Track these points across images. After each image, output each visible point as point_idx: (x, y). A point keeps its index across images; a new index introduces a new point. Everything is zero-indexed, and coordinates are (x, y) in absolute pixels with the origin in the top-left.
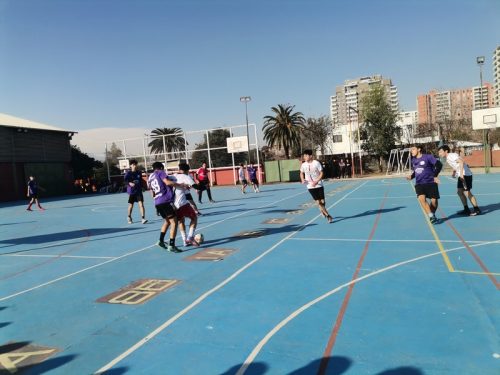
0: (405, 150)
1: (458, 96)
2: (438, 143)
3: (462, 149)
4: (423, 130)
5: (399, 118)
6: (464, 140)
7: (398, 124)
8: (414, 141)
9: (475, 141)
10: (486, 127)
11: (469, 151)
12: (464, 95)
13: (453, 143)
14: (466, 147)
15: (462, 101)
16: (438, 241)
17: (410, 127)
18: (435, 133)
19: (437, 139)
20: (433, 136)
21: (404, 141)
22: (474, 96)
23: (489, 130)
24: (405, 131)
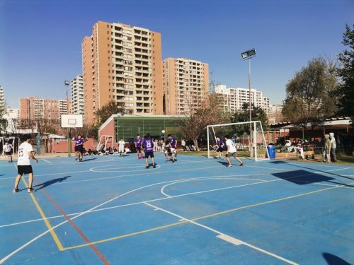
0: (10, 138)
1: (50, 104)
2: (36, 134)
3: (53, 140)
4: (25, 123)
5: (6, 113)
6: (54, 133)
7: (5, 117)
8: (18, 131)
9: (61, 135)
10: (70, 126)
11: (57, 141)
12: (53, 104)
13: (47, 135)
14: (55, 139)
15: (51, 107)
16: (45, 219)
17: (14, 120)
18: (34, 127)
19: (35, 131)
20: (33, 129)
21: (9, 130)
22: (59, 105)
23: (71, 129)
24: (10, 123)
